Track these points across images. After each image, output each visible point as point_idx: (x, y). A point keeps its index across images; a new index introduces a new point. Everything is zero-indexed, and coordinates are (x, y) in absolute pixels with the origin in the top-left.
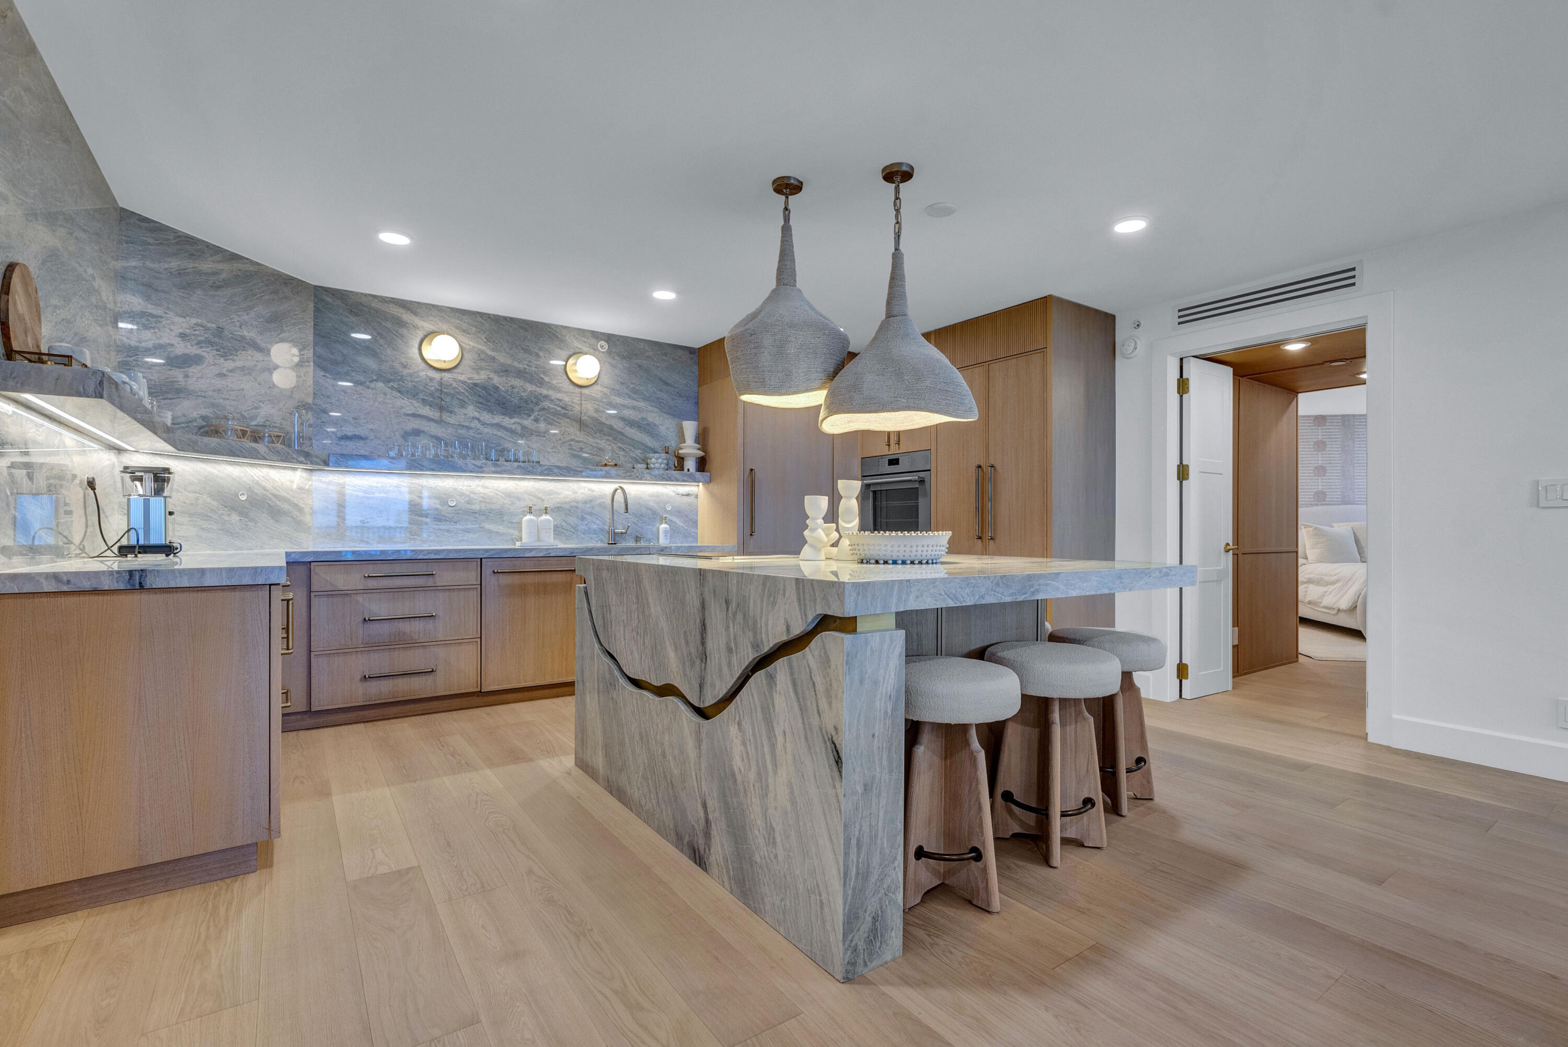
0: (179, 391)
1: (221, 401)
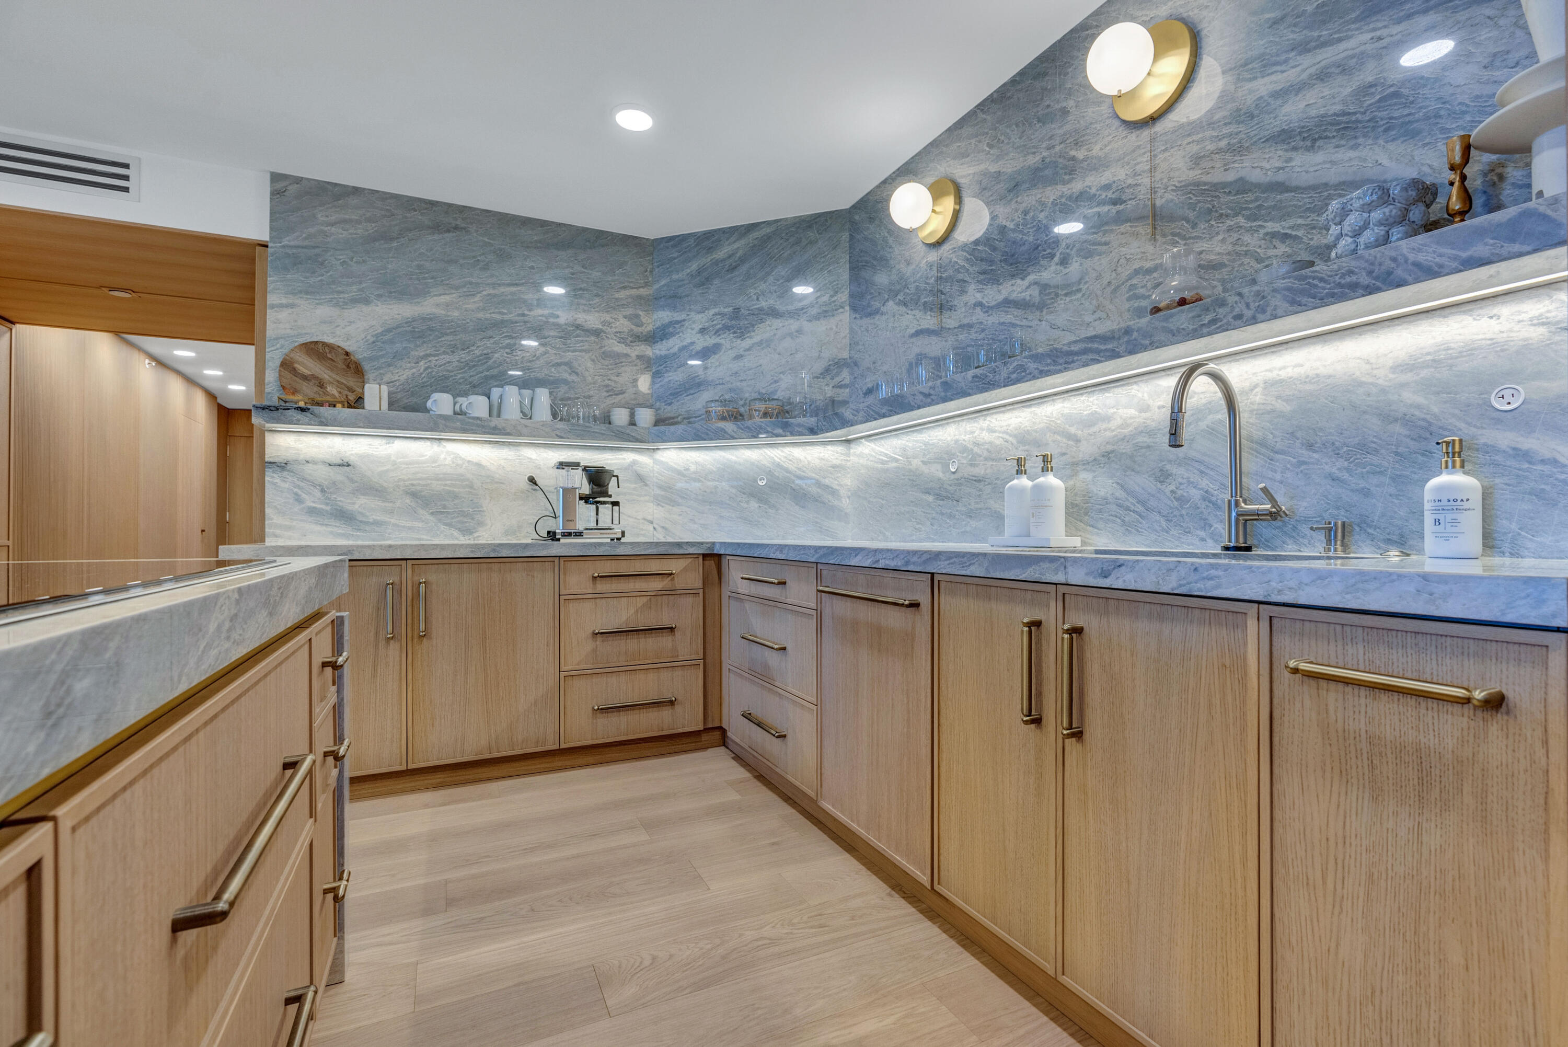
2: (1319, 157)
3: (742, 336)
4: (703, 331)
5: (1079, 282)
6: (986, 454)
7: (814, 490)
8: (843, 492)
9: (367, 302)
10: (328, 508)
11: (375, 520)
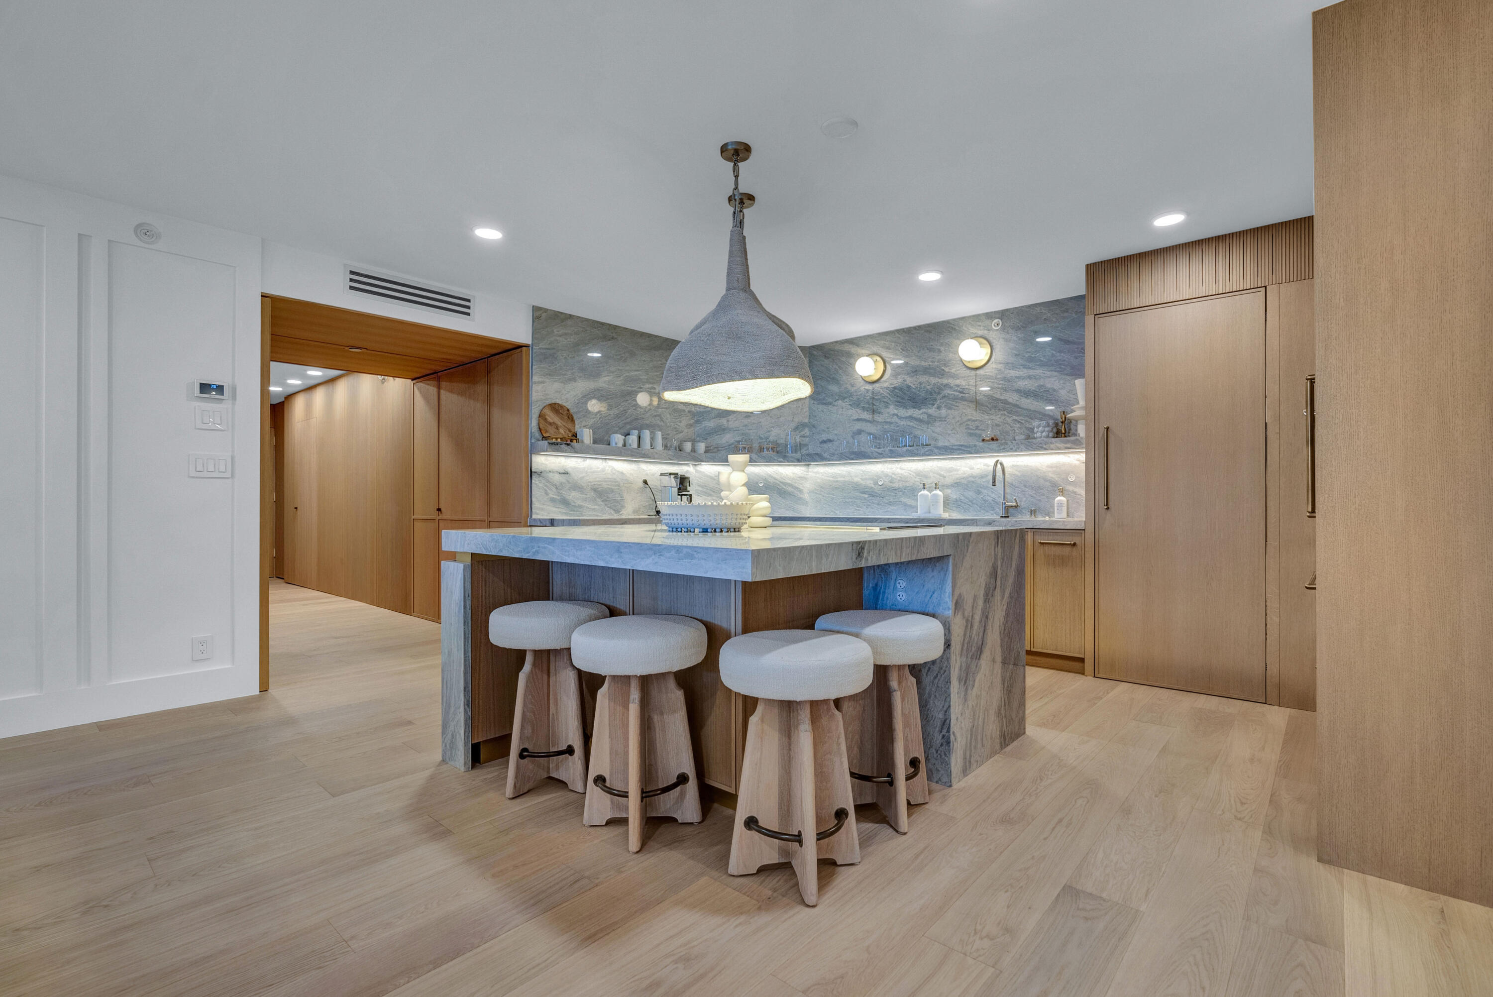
0: (724, 430)
1: (747, 431)
2: (1028, 401)
5: (945, 418)
6: (899, 478)
7: (790, 489)
8: (805, 490)
9: (574, 380)
10: (559, 498)
11: (579, 505)
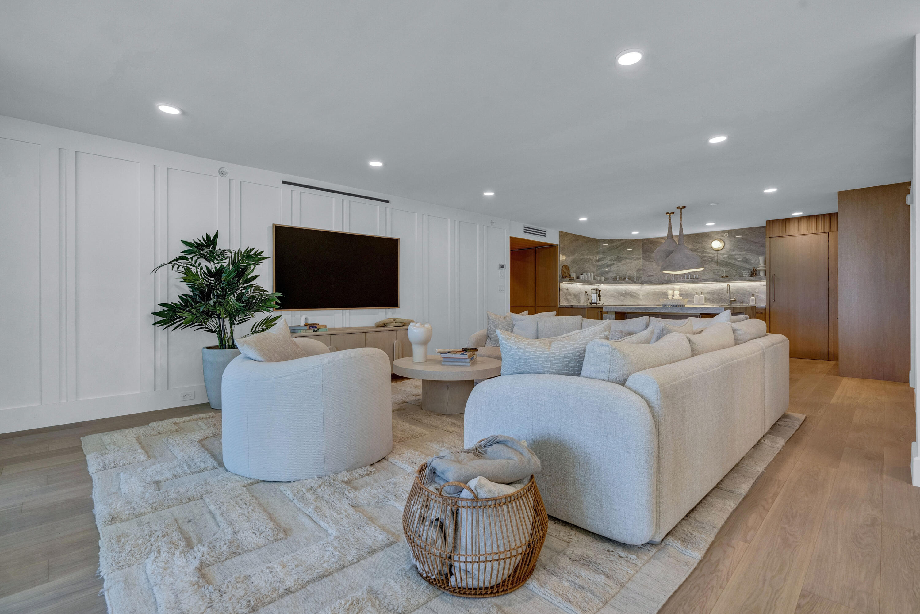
2: (740, 263)
3: (619, 262)
4: (610, 260)
7: (634, 294)
8: (641, 295)
10: (566, 298)
11: (570, 300)
